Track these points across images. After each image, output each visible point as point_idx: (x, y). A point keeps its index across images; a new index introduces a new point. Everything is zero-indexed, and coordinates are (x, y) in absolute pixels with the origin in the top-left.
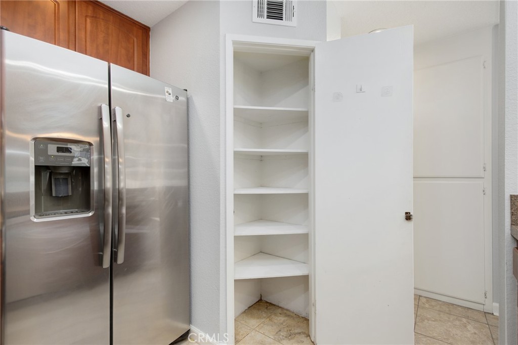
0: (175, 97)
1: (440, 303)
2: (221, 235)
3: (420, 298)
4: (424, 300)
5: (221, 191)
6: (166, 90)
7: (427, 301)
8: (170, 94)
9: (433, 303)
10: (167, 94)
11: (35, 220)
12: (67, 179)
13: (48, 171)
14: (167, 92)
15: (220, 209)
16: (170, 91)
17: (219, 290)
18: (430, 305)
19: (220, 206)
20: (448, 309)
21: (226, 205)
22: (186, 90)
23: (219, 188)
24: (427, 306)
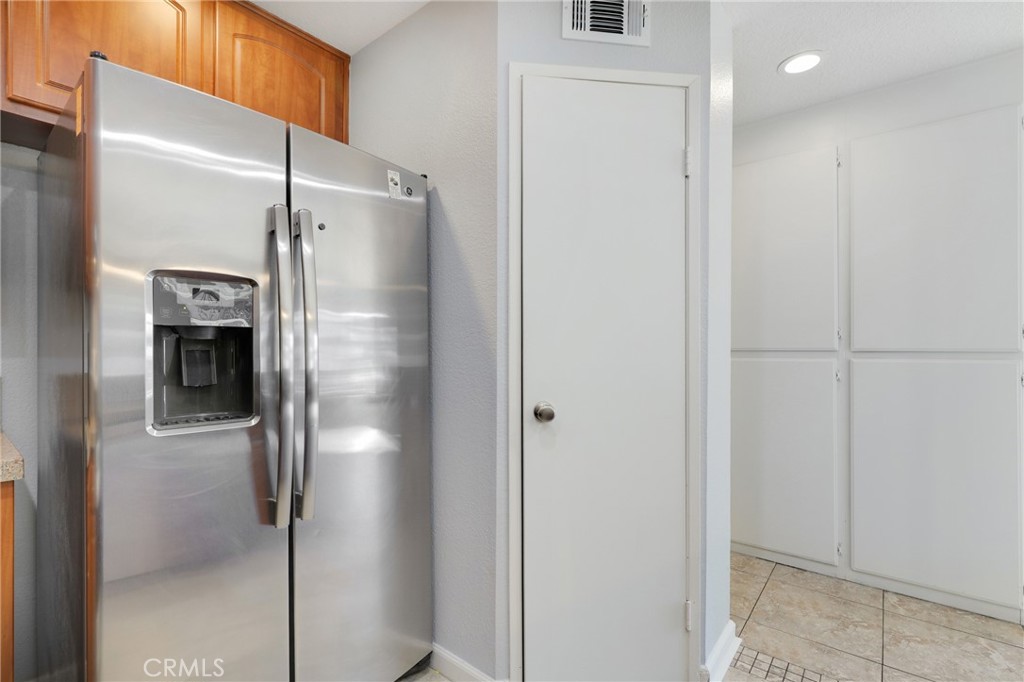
0: (405, 189)
1: (928, 605)
2: (498, 467)
3: (886, 595)
4: (892, 599)
5: (498, 377)
6: (390, 176)
7: (900, 600)
8: (396, 184)
9: (914, 606)
10: (391, 184)
11: (155, 433)
12: (209, 351)
13: (173, 335)
14: (392, 180)
15: (495, 413)
16: (397, 179)
17: (493, 575)
18: (907, 610)
19: (495, 408)
20: (944, 619)
21: (508, 407)
22: (425, 176)
23: (495, 371)
24: (901, 611)
